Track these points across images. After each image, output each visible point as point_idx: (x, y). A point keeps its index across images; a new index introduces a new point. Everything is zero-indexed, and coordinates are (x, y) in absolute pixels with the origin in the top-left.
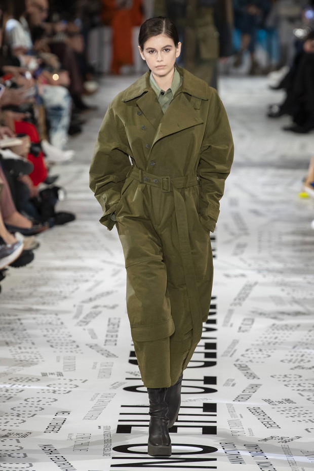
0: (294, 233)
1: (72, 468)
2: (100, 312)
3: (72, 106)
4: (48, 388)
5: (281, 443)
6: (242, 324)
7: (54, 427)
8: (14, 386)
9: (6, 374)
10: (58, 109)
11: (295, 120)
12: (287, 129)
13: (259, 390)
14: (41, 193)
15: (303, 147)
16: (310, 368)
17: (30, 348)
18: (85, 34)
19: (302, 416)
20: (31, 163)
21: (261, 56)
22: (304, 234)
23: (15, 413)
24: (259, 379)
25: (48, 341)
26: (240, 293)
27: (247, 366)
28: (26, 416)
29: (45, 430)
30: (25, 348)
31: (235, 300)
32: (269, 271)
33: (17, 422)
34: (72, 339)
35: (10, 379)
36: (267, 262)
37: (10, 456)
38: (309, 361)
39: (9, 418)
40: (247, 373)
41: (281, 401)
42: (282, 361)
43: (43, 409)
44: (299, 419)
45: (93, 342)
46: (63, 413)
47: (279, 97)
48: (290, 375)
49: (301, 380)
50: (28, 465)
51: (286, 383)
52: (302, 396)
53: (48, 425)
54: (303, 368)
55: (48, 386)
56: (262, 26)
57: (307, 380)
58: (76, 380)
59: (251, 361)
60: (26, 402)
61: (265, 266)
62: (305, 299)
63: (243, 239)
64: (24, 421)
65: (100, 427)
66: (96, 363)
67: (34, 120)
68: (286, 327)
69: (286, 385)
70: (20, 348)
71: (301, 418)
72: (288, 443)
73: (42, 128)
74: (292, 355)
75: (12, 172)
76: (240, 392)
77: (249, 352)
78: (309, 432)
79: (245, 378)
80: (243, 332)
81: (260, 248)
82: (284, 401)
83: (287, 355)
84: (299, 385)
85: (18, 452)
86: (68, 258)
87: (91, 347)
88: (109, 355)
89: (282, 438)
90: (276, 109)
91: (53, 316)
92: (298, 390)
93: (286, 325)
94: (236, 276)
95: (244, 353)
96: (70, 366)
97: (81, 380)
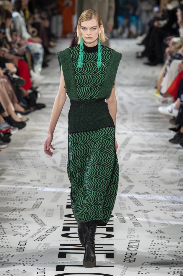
0: (149, 113)
1: (45, 225)
2: (58, 151)
3: (44, 53)
4: (33, 187)
5: (144, 213)
6: (125, 156)
7: (36, 206)
8: (17, 187)
9: (13, 181)
10: (37, 54)
11: (150, 59)
12: (146, 64)
13: (133, 188)
14: (30, 94)
15: (153, 72)
16: (157, 178)
17: (25, 168)
18: (50, 19)
19: (153, 200)
20: (24, 80)
21: (133, 29)
22: (154, 113)
23: (18, 199)
24: (133, 182)
25: (33, 165)
26: (124, 142)
27: (127, 177)
28: (23, 200)
29: (32, 207)
30: (22, 168)
31: (122, 145)
32: (137, 131)
33: (19, 203)
34: (45, 164)
35: (15, 183)
36: (137, 127)
37: (15, 219)
38: (157, 174)
39: (15, 202)
40: (128, 180)
41: (143, 193)
42: (144, 174)
43: (31, 197)
44: (152, 201)
45: (55, 165)
46: (41, 199)
47: (142, 48)
48: (148, 181)
49: (153, 183)
50: (24, 224)
51: (146, 184)
52: (153, 190)
53: (33, 205)
54: (154, 177)
55: (34, 186)
56: (134, 14)
57: (156, 183)
58: (46, 183)
59: (129, 174)
60: (23, 194)
61: (136, 129)
62: (155, 145)
63: (125, 116)
64: (22, 203)
65: (58, 206)
66: (56, 176)
67: (26, 59)
68: (146, 158)
69: (146, 186)
70: (20, 168)
71: (153, 201)
72: (147, 213)
73: (30, 63)
74: (149, 171)
75: (15, 84)
76: (124, 189)
77: (128, 170)
78: (157, 207)
79: (127, 182)
80: (126, 160)
81: (133, 121)
82: (145, 193)
83: (146, 171)
84: (152, 185)
85: (20, 217)
86: (42, 125)
87: (54, 168)
88: (62, 171)
89: (144, 211)
90: (140, 54)
91: (35, 153)
92: (152, 188)
93: (146, 157)
94: (122, 134)
95: (126, 170)
96: (44, 177)
97: (49, 183)
